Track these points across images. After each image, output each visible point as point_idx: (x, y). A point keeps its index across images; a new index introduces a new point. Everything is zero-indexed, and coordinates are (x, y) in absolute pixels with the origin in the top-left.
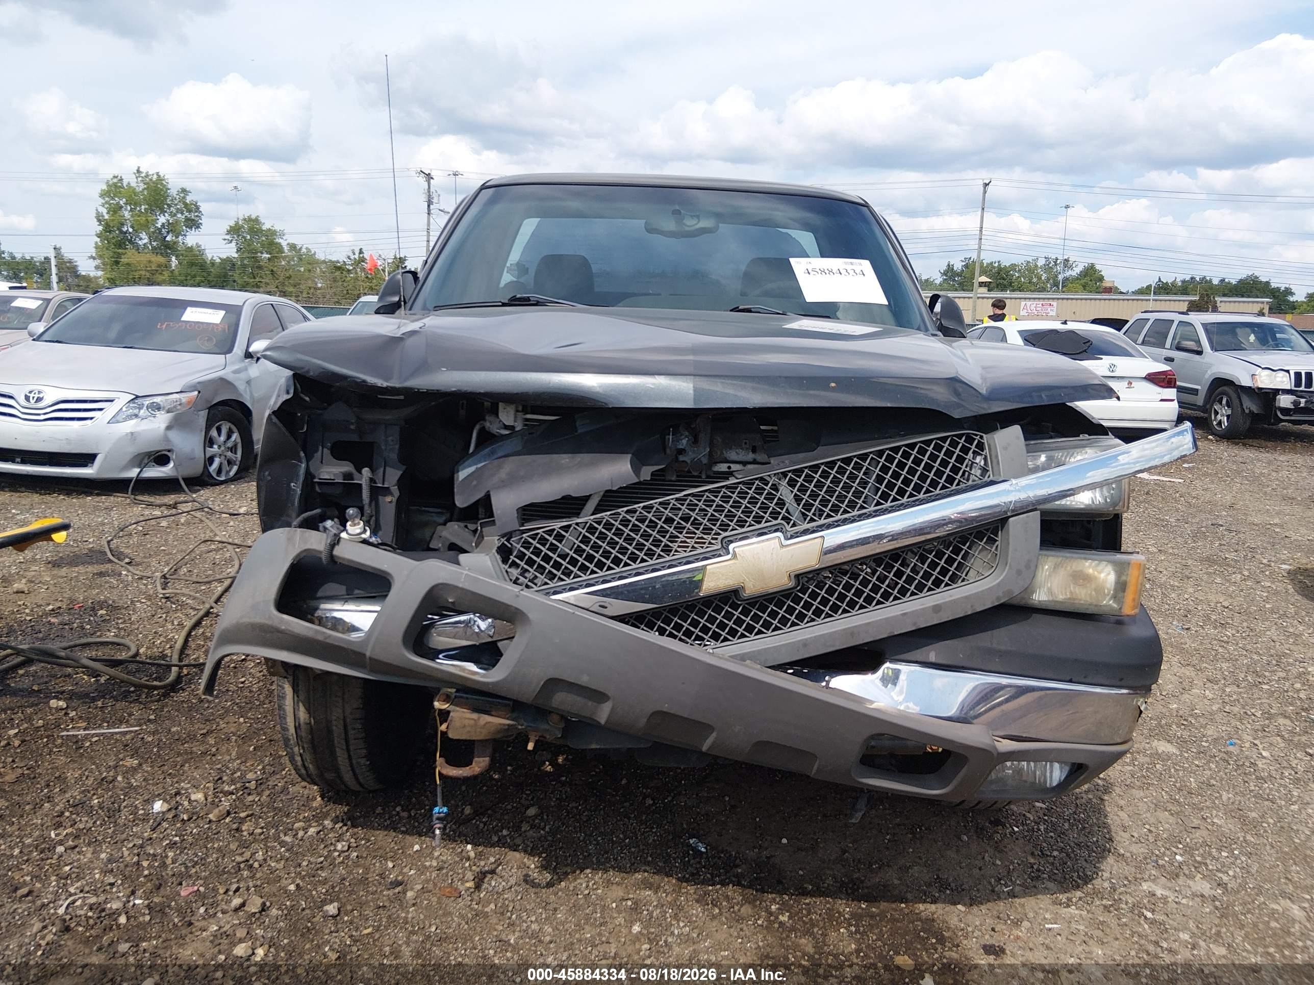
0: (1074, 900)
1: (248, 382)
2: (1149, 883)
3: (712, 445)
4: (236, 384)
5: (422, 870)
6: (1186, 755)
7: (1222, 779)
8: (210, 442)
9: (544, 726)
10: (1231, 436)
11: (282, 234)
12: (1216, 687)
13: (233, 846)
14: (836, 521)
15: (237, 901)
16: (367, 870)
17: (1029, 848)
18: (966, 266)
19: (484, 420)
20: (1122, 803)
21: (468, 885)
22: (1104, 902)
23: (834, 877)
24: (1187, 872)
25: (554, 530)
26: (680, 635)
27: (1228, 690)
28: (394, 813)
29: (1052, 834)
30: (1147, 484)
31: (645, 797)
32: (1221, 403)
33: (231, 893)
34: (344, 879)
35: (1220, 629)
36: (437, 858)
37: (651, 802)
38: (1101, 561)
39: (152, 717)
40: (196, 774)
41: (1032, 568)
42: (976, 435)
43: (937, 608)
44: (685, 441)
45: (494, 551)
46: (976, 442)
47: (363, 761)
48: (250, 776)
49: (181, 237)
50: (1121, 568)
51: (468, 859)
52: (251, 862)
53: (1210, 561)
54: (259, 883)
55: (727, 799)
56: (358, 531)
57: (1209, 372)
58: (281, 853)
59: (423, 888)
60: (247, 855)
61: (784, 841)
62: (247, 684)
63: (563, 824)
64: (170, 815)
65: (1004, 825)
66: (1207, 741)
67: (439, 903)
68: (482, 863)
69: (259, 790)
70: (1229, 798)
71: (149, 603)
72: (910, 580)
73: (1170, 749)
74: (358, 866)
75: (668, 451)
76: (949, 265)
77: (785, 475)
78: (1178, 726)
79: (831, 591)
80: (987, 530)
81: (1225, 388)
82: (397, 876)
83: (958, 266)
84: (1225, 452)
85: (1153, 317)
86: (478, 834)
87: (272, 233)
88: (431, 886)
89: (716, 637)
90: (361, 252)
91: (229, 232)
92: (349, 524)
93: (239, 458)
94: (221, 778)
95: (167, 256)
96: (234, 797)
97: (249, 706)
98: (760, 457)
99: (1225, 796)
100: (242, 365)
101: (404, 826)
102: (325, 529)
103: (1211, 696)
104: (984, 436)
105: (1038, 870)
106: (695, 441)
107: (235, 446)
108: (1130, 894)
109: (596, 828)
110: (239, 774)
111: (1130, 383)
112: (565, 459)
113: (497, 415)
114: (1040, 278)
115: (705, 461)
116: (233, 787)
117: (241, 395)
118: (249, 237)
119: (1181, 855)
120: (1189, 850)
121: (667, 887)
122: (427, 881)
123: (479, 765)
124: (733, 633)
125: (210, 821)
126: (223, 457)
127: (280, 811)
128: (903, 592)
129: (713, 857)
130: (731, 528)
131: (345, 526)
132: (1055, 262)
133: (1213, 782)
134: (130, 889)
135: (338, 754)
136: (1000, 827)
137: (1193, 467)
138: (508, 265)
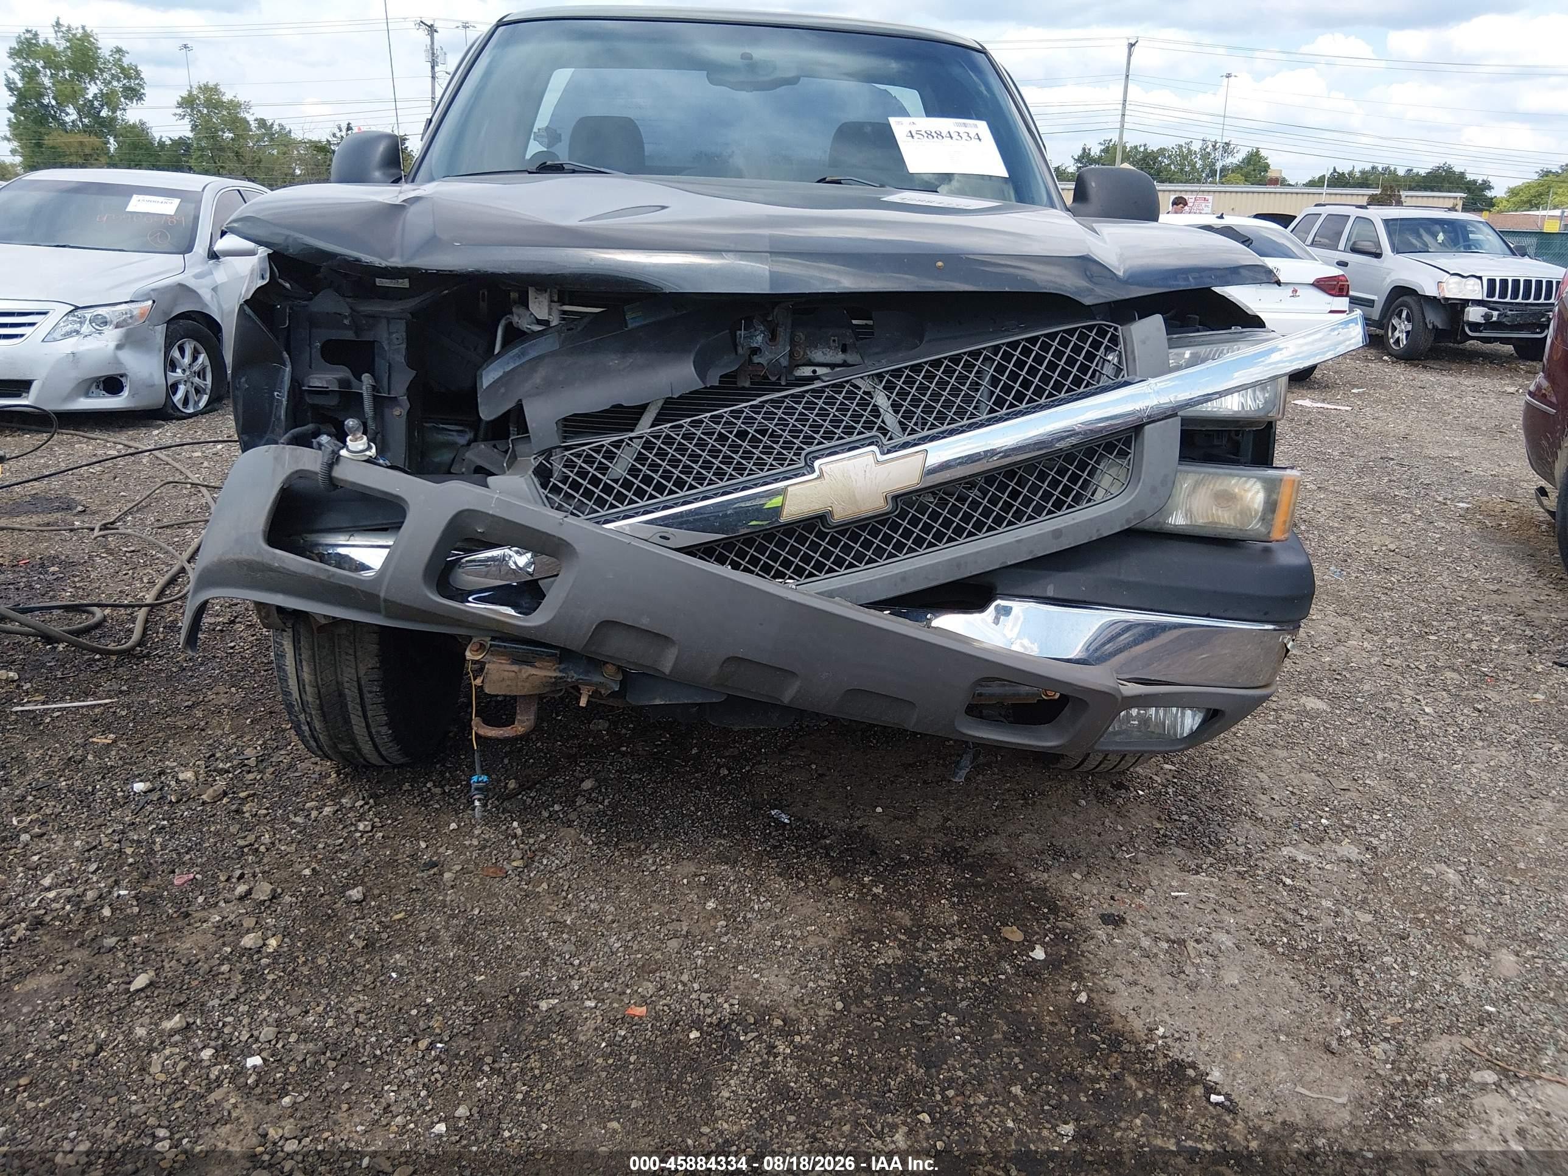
0: (1204, 866)
1: (215, 289)
2: (1290, 848)
3: (793, 342)
4: (199, 291)
5: (461, 850)
6: (1338, 712)
7: (1378, 737)
8: (171, 365)
9: (597, 679)
10: (1411, 356)
11: (248, 106)
12: (1375, 638)
13: (233, 829)
14: (942, 433)
15: (241, 889)
16: (395, 851)
17: (1155, 812)
18: (1106, 150)
19: (511, 313)
20: (1263, 763)
21: (515, 864)
22: (1239, 868)
23: (935, 846)
24: (1333, 836)
25: (603, 446)
26: (757, 570)
27: (1389, 641)
28: (424, 789)
29: (1181, 798)
30: (1309, 412)
31: (719, 767)
32: (1400, 317)
33: (234, 880)
34: (369, 862)
35: (1384, 574)
36: (479, 836)
37: (726, 772)
38: (1249, 477)
39: (125, 688)
40: (183, 751)
41: (1168, 485)
42: (1110, 327)
43: (1057, 534)
44: (760, 338)
45: (530, 472)
46: (1109, 335)
47: (384, 730)
48: (249, 752)
49: (119, 113)
50: (1272, 487)
51: (515, 836)
52: (256, 846)
53: (1376, 499)
54: (267, 868)
55: (814, 767)
56: (361, 447)
57: (1388, 280)
58: (291, 836)
59: (462, 869)
60: (251, 838)
61: (879, 810)
62: (238, 649)
63: (625, 797)
64: (154, 796)
65: (1127, 789)
66: (1362, 697)
67: (482, 883)
68: (531, 841)
69: (261, 767)
70: (1385, 758)
71: (111, 558)
72: (1027, 502)
73: (1321, 705)
74: (385, 847)
75: (740, 350)
76: (1084, 149)
77: (880, 376)
78: (1331, 681)
79: (935, 516)
80: (1119, 441)
81: (1405, 298)
82: (432, 856)
83: (1096, 151)
84: (1401, 375)
85: (1325, 211)
86: (525, 809)
87: (235, 106)
88: (471, 867)
89: (799, 572)
90: (349, 128)
91: (180, 105)
92: (348, 438)
93: (210, 386)
94: (213, 755)
95: (103, 135)
96: (230, 775)
97: (242, 674)
98: (851, 358)
99: (1380, 756)
100: (205, 268)
101: (437, 802)
102: (320, 446)
103: (1369, 647)
104: (1120, 328)
105: (1165, 836)
106: (773, 337)
107: (204, 369)
108: (1268, 860)
109: (663, 801)
110: (235, 750)
111: (1295, 291)
112: (613, 361)
113: (527, 306)
114: (1194, 165)
115: (784, 362)
116: (229, 765)
117: (207, 305)
118: (205, 111)
119: (1327, 818)
120: (1336, 813)
121: (745, 861)
122: (468, 861)
123: (523, 724)
124: (819, 567)
125: (204, 803)
126: (189, 384)
127: (287, 789)
128: (1019, 515)
129: (798, 828)
130: (816, 441)
131: (344, 442)
132: (1214, 146)
133: (1367, 740)
134: (113, 879)
135: (353, 722)
136: (1123, 791)
137: (1364, 393)
138: (535, 130)
